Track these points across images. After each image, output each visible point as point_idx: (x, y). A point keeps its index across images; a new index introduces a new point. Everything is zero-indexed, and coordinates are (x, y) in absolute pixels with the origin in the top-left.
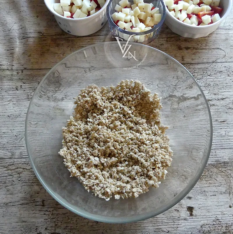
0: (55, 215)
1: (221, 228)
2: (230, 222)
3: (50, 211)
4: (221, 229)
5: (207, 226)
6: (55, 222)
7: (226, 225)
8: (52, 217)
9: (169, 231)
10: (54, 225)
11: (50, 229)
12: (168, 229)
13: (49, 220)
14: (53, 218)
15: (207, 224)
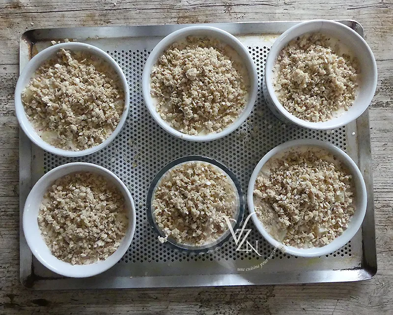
0: (12, 273)
1: (224, 296)
2: (236, 290)
3: (4, 268)
4: (224, 298)
5: (207, 294)
6: (12, 281)
7: (231, 293)
8: (8, 275)
9: (157, 298)
10: (10, 285)
11: (6, 289)
12: (157, 295)
13: (4, 278)
14: (9, 277)
15: (207, 292)
